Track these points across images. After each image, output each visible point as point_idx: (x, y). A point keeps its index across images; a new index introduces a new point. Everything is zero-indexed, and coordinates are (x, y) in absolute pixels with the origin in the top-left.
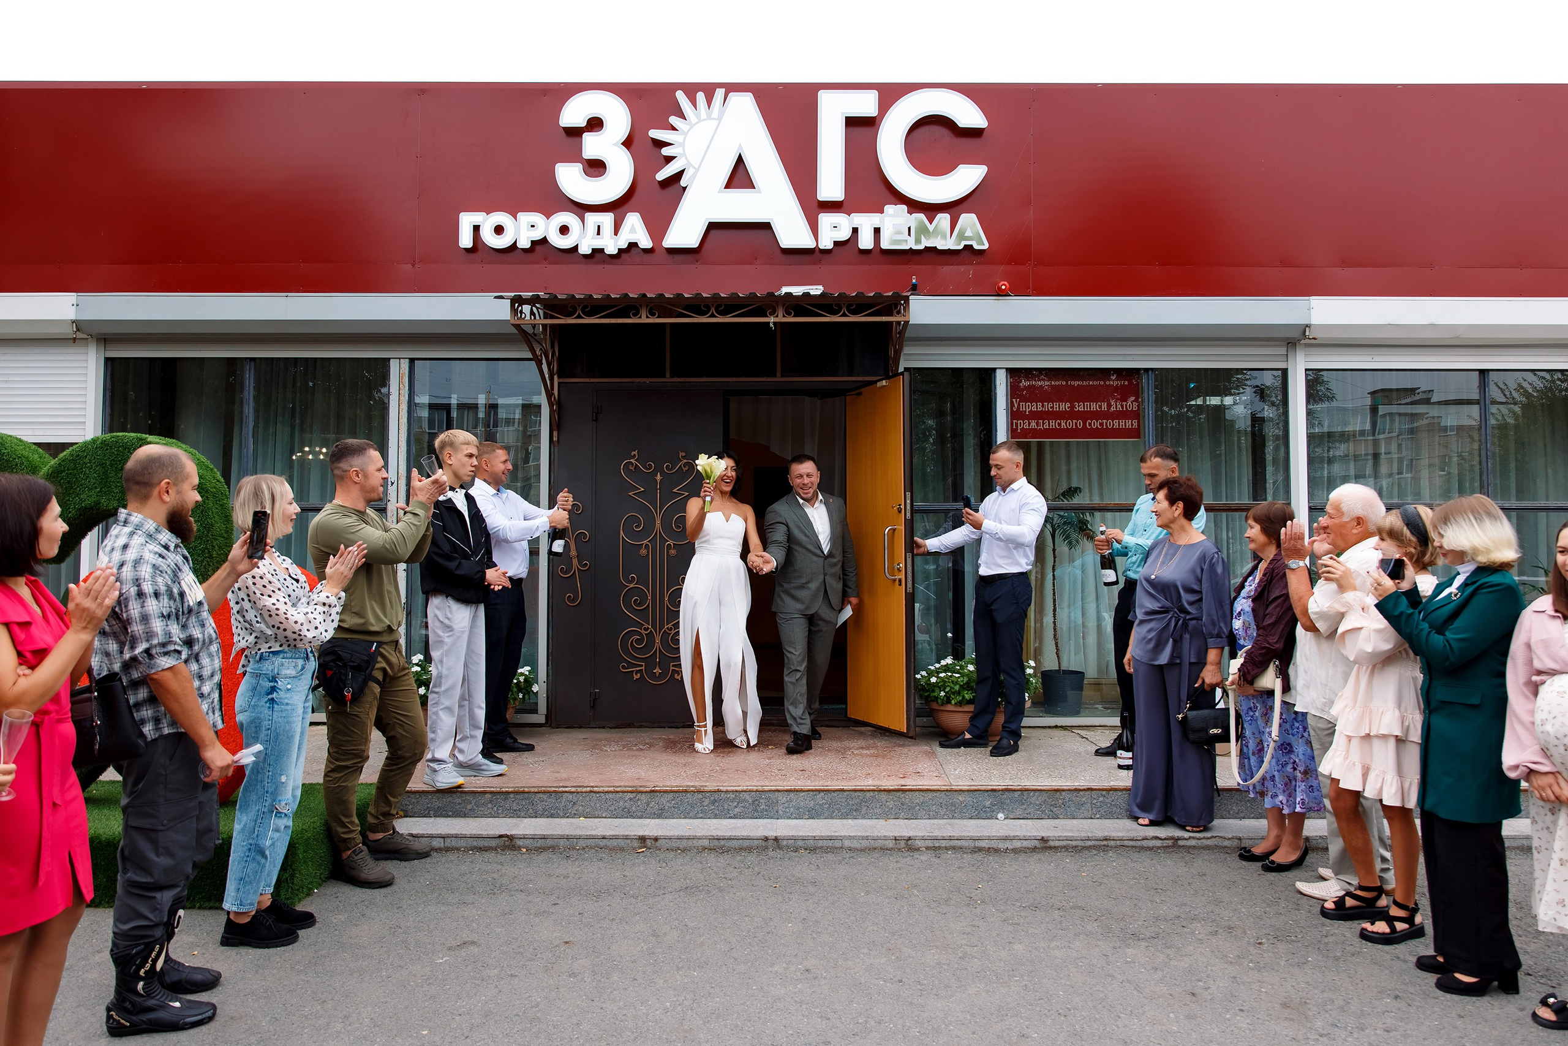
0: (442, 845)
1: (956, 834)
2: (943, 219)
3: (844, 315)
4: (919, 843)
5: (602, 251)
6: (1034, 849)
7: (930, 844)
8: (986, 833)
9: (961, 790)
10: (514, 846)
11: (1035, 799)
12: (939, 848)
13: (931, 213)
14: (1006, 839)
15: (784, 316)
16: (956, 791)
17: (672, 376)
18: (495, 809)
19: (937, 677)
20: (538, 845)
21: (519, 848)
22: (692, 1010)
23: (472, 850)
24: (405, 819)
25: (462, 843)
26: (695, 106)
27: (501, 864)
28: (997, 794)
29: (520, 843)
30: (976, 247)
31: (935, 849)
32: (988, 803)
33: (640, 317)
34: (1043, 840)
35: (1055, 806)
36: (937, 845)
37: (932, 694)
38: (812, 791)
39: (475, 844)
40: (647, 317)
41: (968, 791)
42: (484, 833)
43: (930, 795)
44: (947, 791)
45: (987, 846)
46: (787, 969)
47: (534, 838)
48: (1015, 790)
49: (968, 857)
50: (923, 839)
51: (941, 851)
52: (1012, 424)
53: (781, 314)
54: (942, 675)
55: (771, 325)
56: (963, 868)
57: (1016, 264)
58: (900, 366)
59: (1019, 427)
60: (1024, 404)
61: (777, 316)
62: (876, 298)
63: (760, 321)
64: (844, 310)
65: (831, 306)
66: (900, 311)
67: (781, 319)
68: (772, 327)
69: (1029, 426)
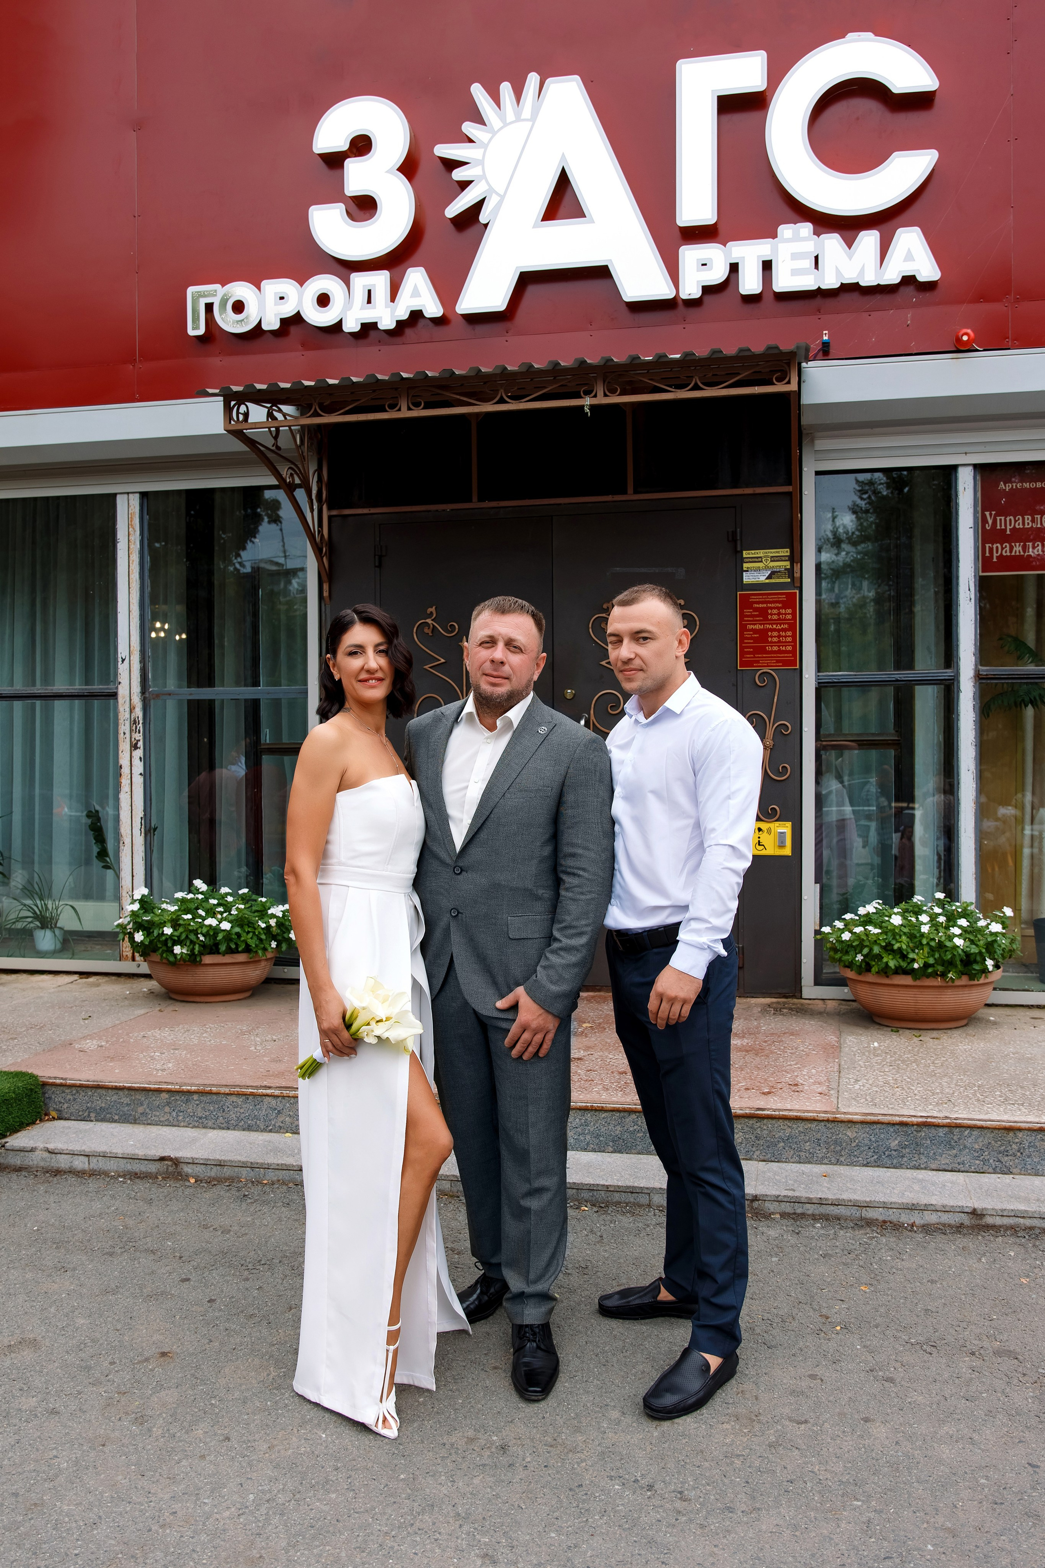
1: (830, 1195)
2: (868, 240)
3: (696, 388)
4: (771, 1207)
6: (959, 1228)
7: (787, 1208)
8: (881, 1198)
9: (851, 1122)
10: (180, 1174)
11: (972, 1141)
12: (803, 1216)
13: (849, 232)
14: (912, 1208)
15: (605, 395)
16: (842, 1122)
17: (480, 500)
18: (173, 1114)
19: (851, 932)
20: (210, 1174)
21: (186, 1178)
22: (282, 1514)
23: (124, 1176)
24: (57, 1122)
25: (112, 1166)
28: (909, 1130)
29: (188, 1170)
30: (920, 277)
31: (796, 1217)
32: (894, 1144)
33: (399, 410)
34: (974, 1213)
35: (1005, 1153)
36: (799, 1211)
37: (845, 958)
38: (618, 1110)
39: (129, 1167)
40: (409, 409)
41: (862, 1122)
42: (140, 1153)
43: (802, 1126)
44: (828, 1121)
45: (881, 1218)
46: (471, 1440)
47: (206, 1164)
48: (938, 1126)
49: (846, 1237)
50: (777, 1199)
51: (804, 1222)
52: (986, 548)
53: (600, 393)
54: (859, 930)
55: (587, 410)
56: (831, 1256)
57: (987, 301)
58: (805, 469)
59: (995, 555)
60: (1003, 518)
61: (595, 396)
62: (744, 358)
63: (568, 404)
64: (696, 380)
65: (679, 377)
66: (783, 377)
67: (601, 400)
68: (587, 413)
69: (1011, 551)
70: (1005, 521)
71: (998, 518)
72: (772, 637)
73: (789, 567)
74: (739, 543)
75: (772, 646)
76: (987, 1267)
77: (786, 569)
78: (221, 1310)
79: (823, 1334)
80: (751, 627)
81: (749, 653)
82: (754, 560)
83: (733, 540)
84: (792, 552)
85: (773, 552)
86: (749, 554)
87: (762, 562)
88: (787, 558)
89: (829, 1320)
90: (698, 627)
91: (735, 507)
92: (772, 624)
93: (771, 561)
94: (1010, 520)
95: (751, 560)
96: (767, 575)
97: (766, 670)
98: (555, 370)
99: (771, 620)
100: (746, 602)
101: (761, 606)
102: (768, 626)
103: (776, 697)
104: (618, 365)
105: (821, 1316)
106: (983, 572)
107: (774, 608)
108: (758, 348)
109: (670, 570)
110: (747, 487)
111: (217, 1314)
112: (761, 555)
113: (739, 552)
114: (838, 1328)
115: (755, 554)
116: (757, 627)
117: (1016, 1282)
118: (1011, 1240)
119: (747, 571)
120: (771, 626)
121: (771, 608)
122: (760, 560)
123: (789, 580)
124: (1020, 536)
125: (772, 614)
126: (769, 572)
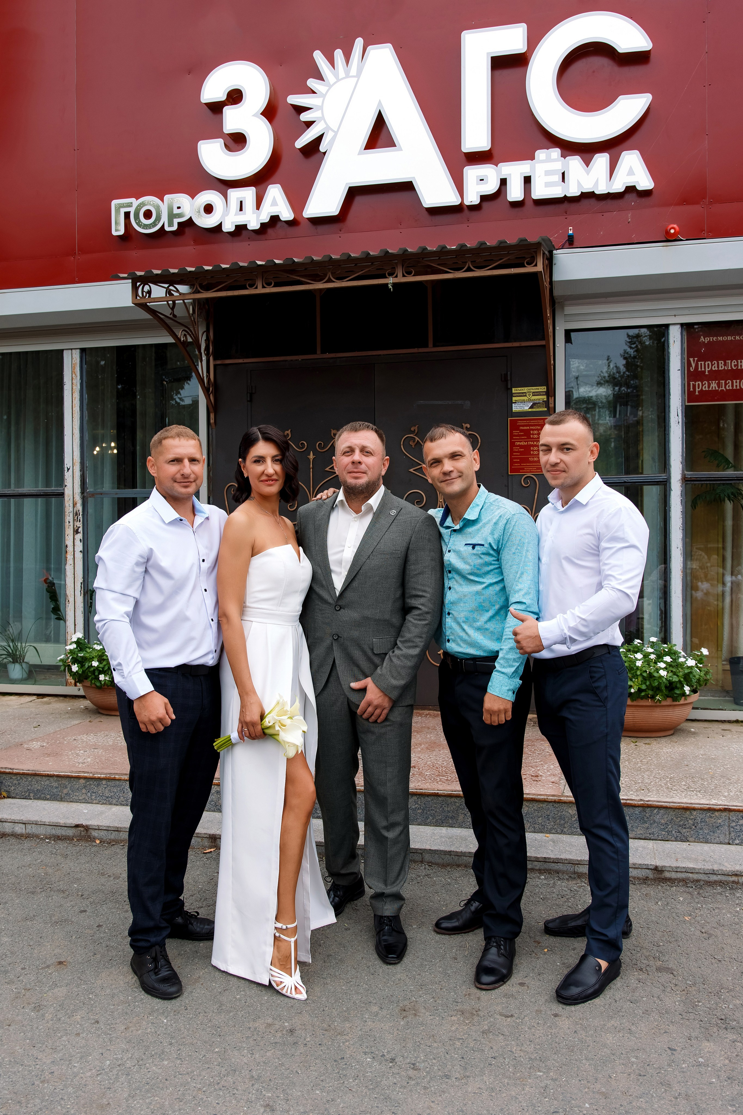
0: (24, 831)
1: (555, 855)
2: (602, 160)
3: (469, 270)
5: (245, 226)
6: (645, 881)
10: (89, 837)
11: (659, 817)
13: (587, 156)
15: (404, 276)
17: (323, 352)
18: (89, 794)
20: (112, 837)
21: (93, 840)
23: (50, 838)
24: (8, 799)
25: (41, 831)
26: (333, 65)
27: (66, 856)
29: (95, 834)
30: (639, 188)
33: (257, 288)
34: (657, 869)
35: (684, 826)
39: (53, 832)
40: (264, 287)
42: (62, 822)
43: (536, 805)
44: (557, 802)
47: (107, 830)
52: (689, 385)
53: (401, 274)
55: (390, 287)
57: (688, 203)
58: (557, 328)
59: (697, 390)
60: (703, 363)
61: (396, 277)
62: (502, 248)
63: (377, 283)
64: (469, 264)
65: (457, 263)
66: (532, 262)
67: (401, 279)
68: (391, 289)
69: (709, 387)
70: (705, 365)
71: (699, 363)
72: (533, 451)
73: (546, 400)
74: (509, 382)
75: (533, 458)
76: (661, 908)
77: (543, 401)
78: (105, 932)
79: (534, 955)
80: (518, 443)
81: (517, 462)
82: (520, 395)
83: (506, 381)
84: (548, 389)
85: (534, 389)
86: (517, 390)
87: (526, 396)
88: (544, 393)
89: (540, 945)
90: (479, 444)
91: (507, 356)
92: (533, 441)
93: (533, 395)
94: (708, 364)
95: (518, 395)
96: (530, 405)
97: (529, 475)
98: (367, 258)
99: (533, 438)
100: (515, 426)
101: (525, 428)
102: (530, 443)
103: (536, 495)
104: (412, 254)
105: (534, 941)
106: (688, 402)
107: (535, 430)
108: (512, 240)
109: (459, 402)
110: (515, 342)
111: (102, 935)
112: (526, 391)
113: (509, 389)
114: (546, 950)
115: (521, 390)
116: (522, 443)
117: (681, 919)
118: (683, 889)
119: (516, 403)
120: (532, 443)
121: (533, 430)
122: (525, 394)
123: (546, 409)
124: (716, 375)
125: (533, 434)
126: (531, 404)
